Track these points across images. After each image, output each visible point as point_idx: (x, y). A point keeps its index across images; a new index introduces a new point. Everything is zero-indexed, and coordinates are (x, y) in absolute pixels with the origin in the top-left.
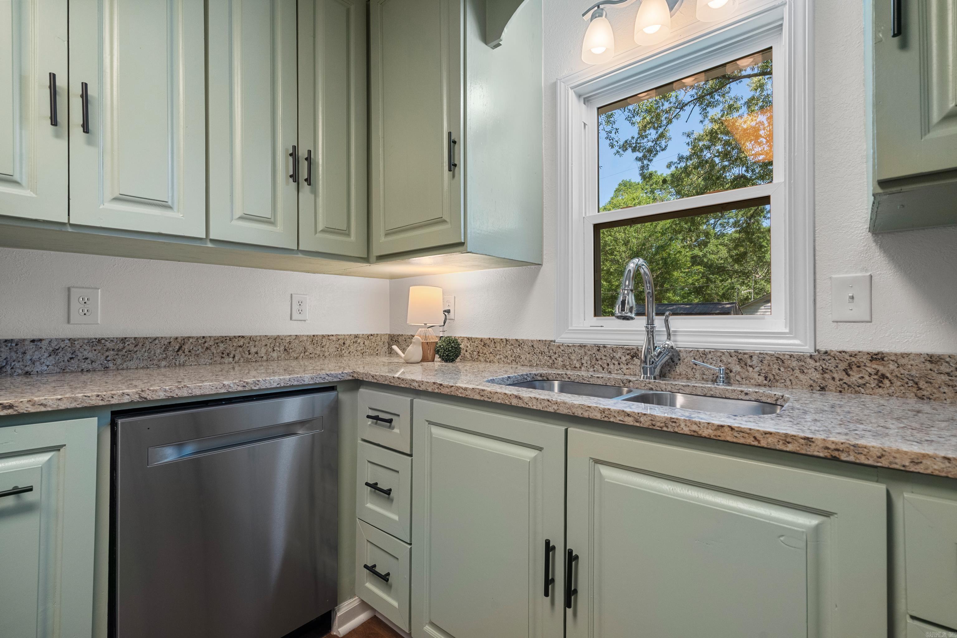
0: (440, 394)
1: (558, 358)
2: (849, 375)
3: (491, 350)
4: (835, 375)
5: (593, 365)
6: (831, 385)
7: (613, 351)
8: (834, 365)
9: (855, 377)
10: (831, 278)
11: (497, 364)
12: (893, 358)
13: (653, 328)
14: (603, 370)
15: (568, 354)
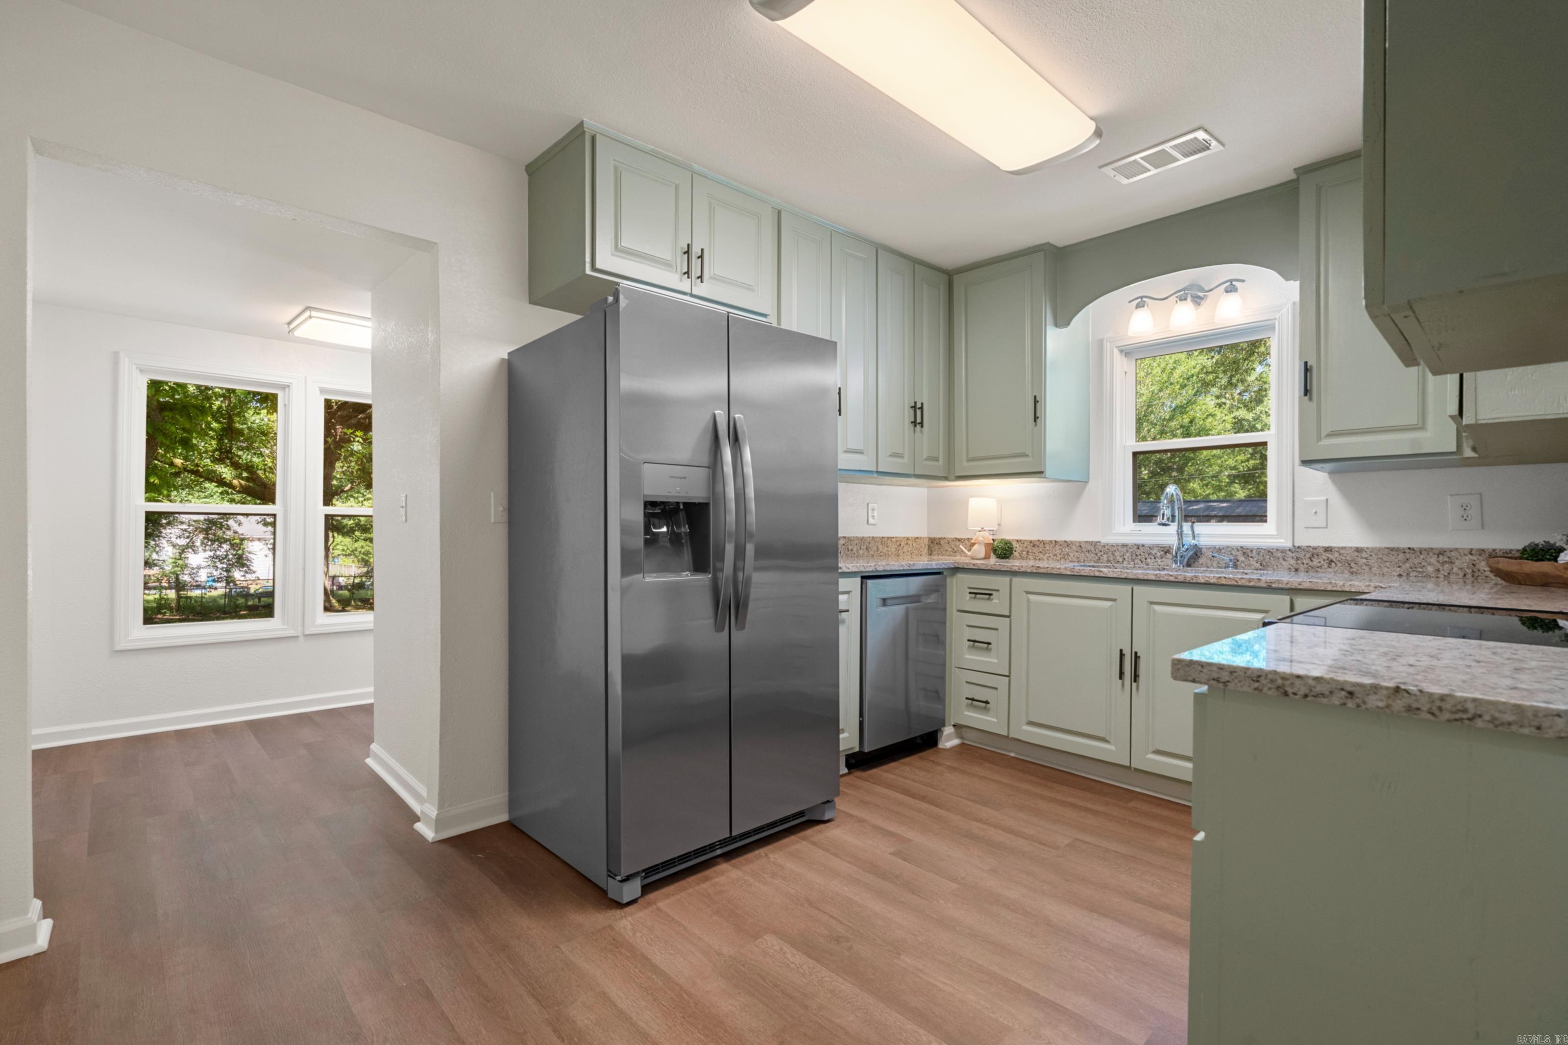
0: (1038, 573)
1: (1103, 555)
2: (1312, 561)
3: (1041, 550)
4: (1304, 561)
5: (1134, 560)
6: (1302, 568)
7: (1150, 548)
8: (1303, 555)
9: (1315, 562)
10: (1303, 500)
11: (1047, 561)
12: (1337, 550)
13: (1182, 531)
14: (1142, 562)
15: (1112, 552)
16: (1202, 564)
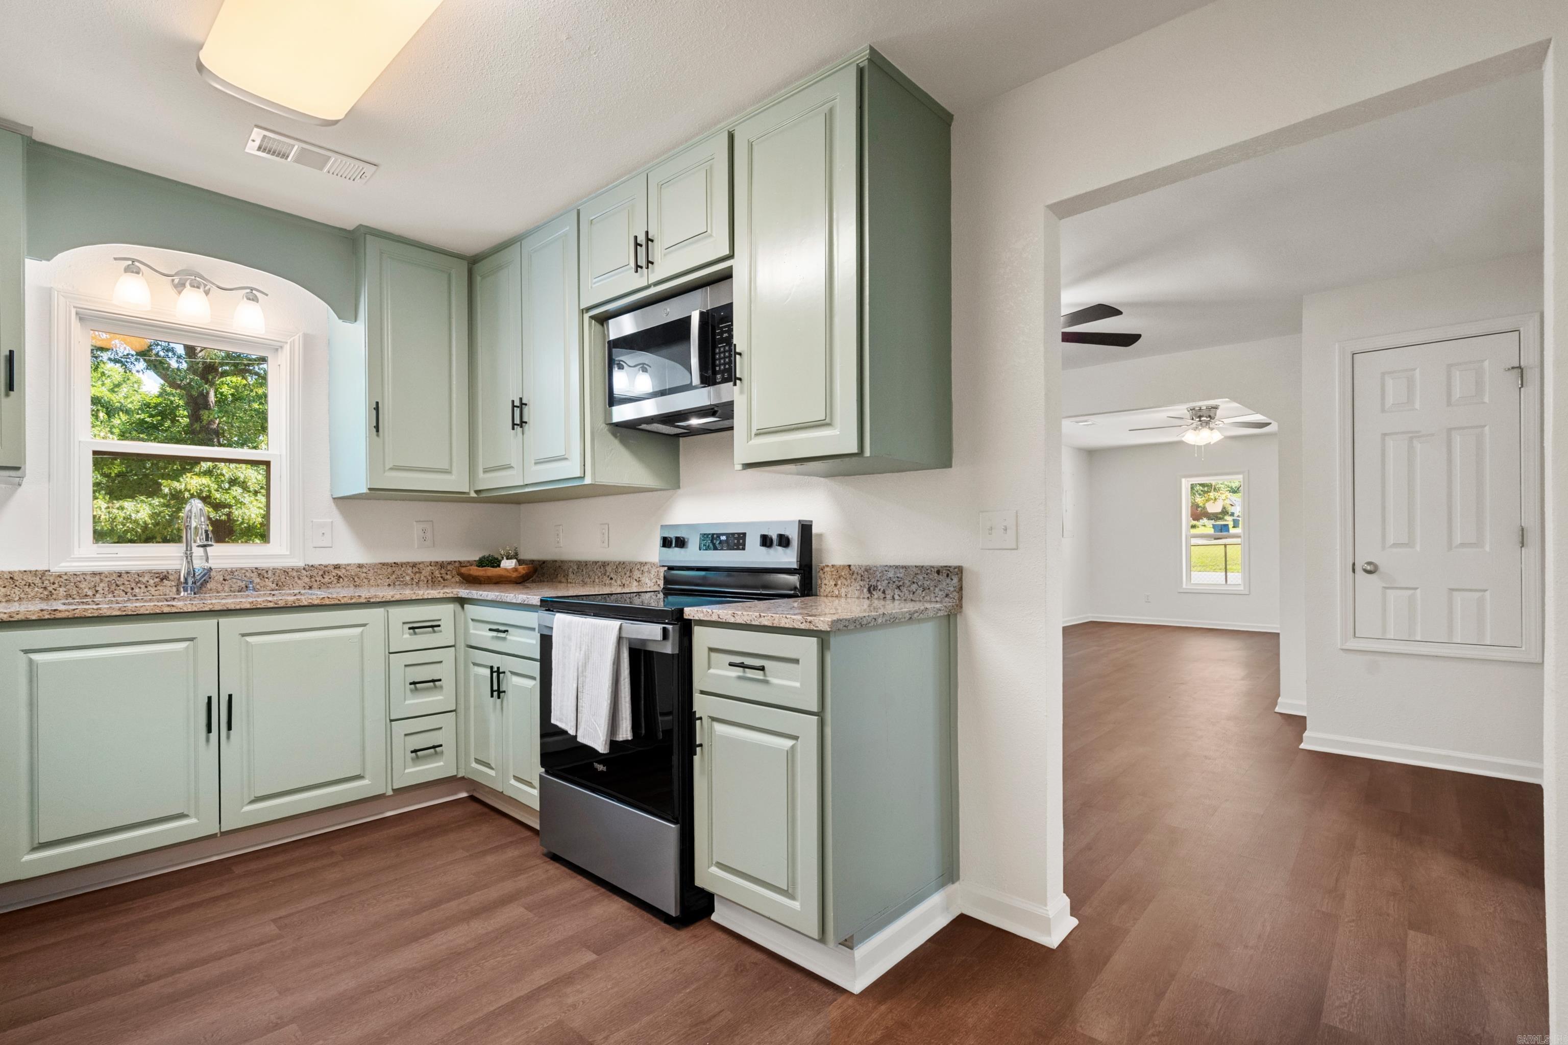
1: (58, 589)
2: (324, 578)
4: (317, 579)
5: (112, 591)
6: (315, 585)
7: (138, 575)
8: (316, 573)
9: (327, 579)
10: (312, 521)
12: (344, 567)
14: (126, 594)
15: (75, 583)
16: (211, 590)
